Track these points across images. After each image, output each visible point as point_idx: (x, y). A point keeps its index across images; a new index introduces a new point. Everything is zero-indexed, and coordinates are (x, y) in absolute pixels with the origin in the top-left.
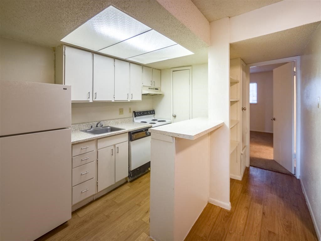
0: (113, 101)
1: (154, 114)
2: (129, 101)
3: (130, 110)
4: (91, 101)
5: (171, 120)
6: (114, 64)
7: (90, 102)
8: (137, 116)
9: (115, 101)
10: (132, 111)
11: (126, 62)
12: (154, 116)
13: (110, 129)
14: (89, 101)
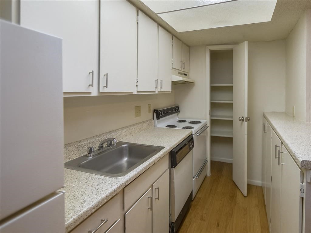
0: (135, 93)
1: (179, 111)
2: (157, 93)
3: (150, 107)
4: (94, 93)
5: (206, 120)
6: (137, 20)
7: (92, 95)
8: (161, 117)
9: (138, 92)
10: (152, 109)
11: (153, 21)
12: (178, 115)
13: (127, 148)
14: (90, 93)
